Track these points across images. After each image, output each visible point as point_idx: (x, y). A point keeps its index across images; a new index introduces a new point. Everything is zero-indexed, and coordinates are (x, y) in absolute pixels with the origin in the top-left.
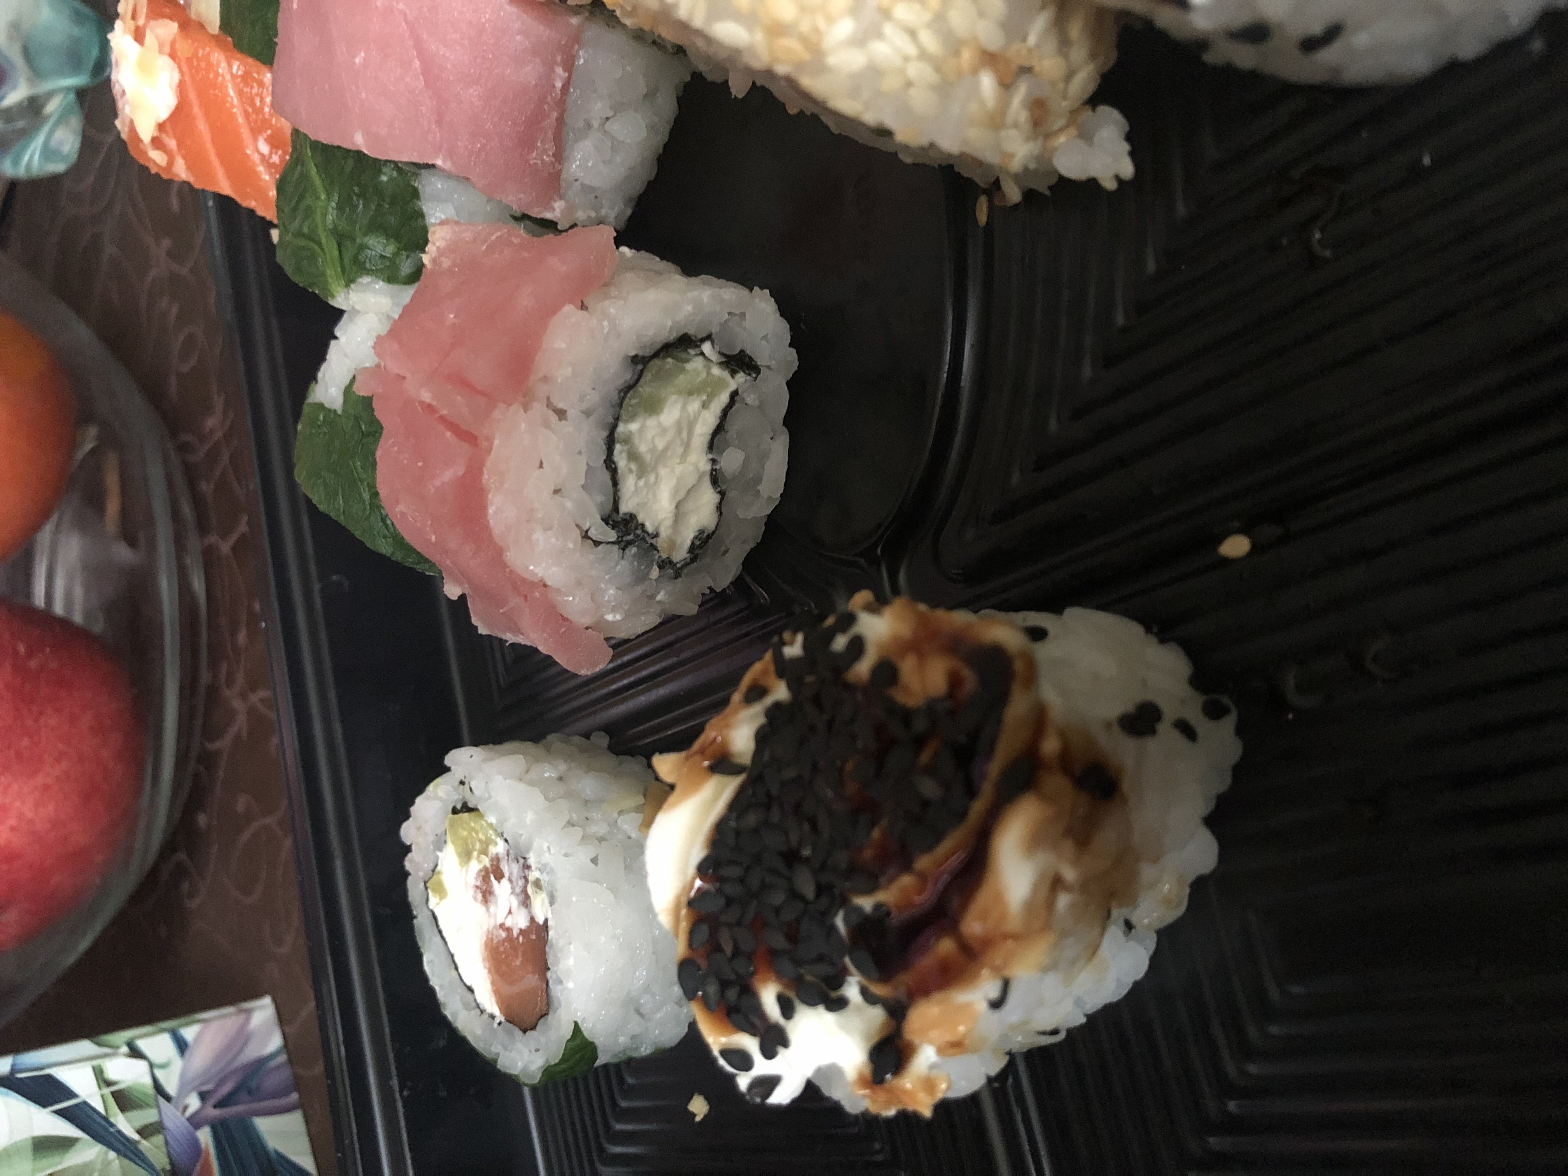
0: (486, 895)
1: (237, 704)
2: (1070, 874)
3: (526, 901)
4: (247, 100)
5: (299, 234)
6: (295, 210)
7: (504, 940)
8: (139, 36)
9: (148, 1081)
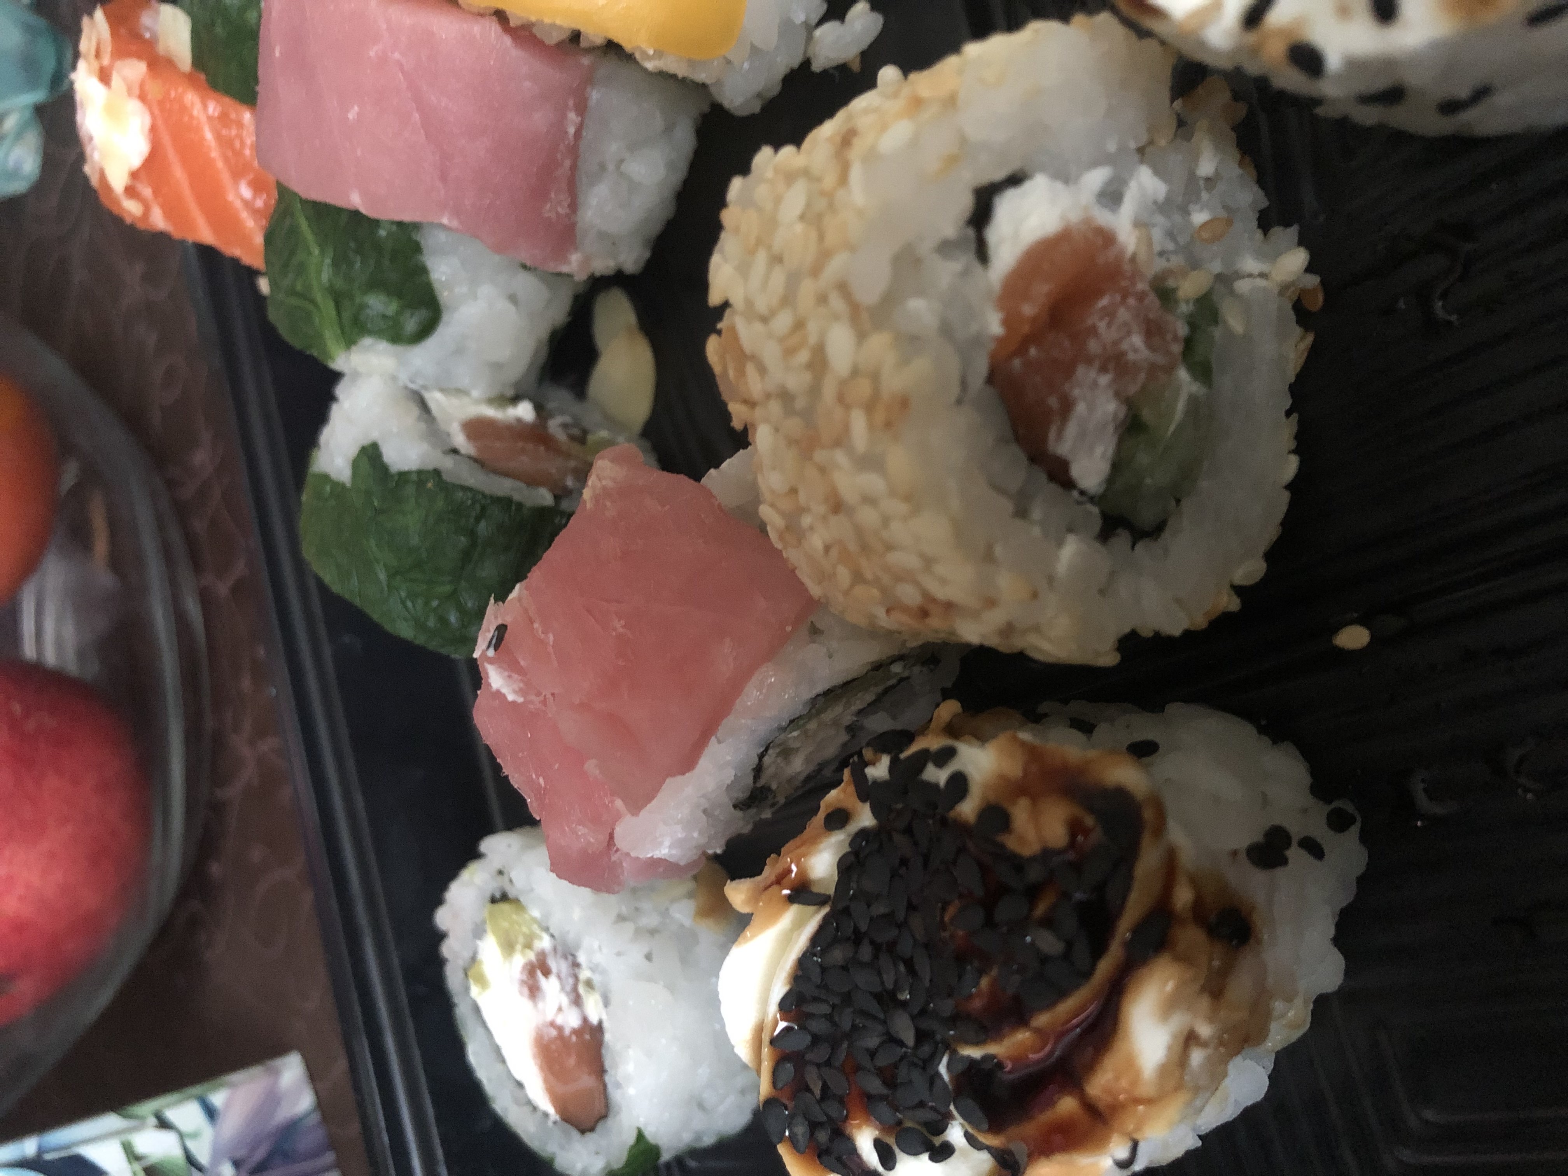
0: (533, 991)
1: (246, 752)
2: (1205, 1030)
3: (577, 1001)
4: (225, 143)
5: (293, 292)
6: (286, 265)
7: (556, 1038)
8: (104, 77)
9: (176, 1153)
